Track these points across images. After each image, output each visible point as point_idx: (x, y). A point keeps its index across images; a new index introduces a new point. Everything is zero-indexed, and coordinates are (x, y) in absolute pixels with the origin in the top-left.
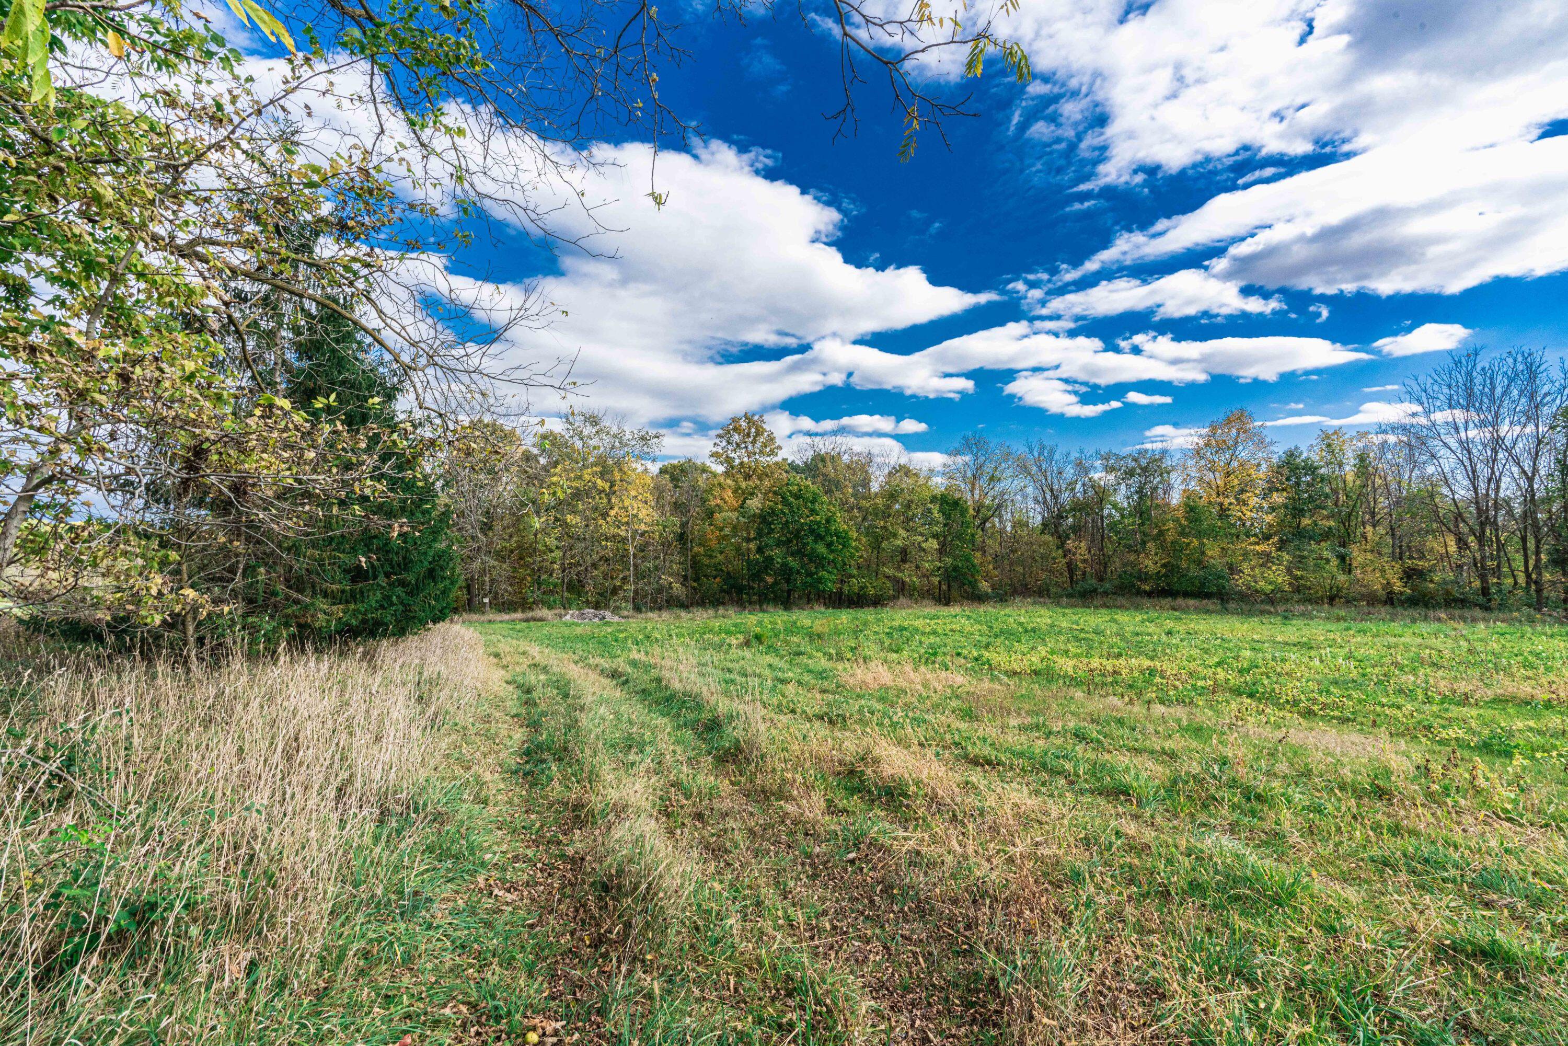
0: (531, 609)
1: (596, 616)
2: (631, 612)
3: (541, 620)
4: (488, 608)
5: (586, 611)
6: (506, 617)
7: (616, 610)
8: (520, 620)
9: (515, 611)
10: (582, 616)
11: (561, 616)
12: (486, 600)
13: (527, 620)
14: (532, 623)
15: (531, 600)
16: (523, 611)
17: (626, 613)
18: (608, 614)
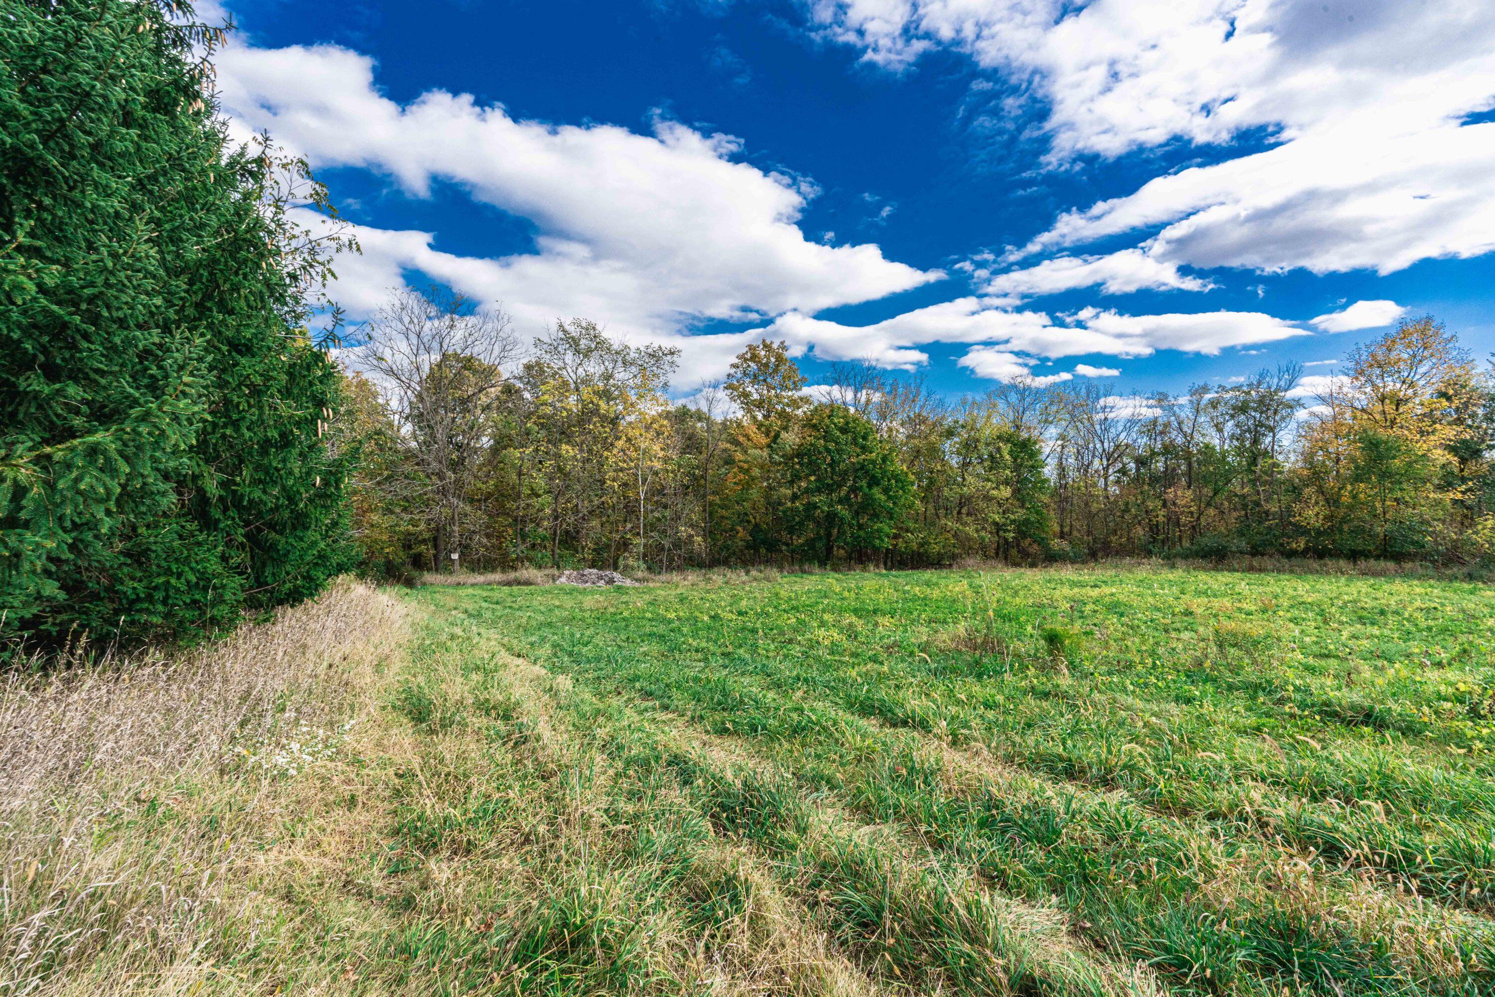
0: (515, 569)
1: (600, 578)
2: (646, 574)
3: (528, 583)
4: (457, 566)
5: (587, 571)
6: (480, 579)
7: (627, 571)
8: (499, 583)
9: (493, 570)
10: (582, 578)
11: (554, 579)
12: (455, 556)
13: (509, 584)
14: (515, 588)
15: (514, 556)
16: (504, 571)
17: (640, 574)
18: (617, 575)
